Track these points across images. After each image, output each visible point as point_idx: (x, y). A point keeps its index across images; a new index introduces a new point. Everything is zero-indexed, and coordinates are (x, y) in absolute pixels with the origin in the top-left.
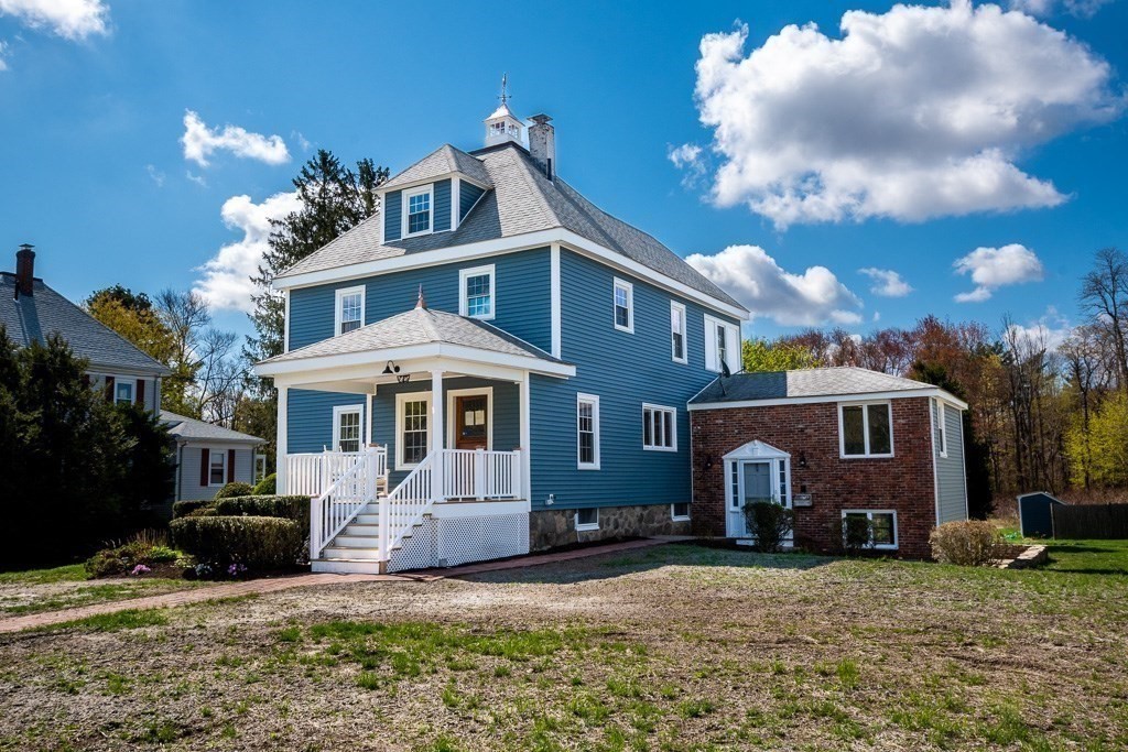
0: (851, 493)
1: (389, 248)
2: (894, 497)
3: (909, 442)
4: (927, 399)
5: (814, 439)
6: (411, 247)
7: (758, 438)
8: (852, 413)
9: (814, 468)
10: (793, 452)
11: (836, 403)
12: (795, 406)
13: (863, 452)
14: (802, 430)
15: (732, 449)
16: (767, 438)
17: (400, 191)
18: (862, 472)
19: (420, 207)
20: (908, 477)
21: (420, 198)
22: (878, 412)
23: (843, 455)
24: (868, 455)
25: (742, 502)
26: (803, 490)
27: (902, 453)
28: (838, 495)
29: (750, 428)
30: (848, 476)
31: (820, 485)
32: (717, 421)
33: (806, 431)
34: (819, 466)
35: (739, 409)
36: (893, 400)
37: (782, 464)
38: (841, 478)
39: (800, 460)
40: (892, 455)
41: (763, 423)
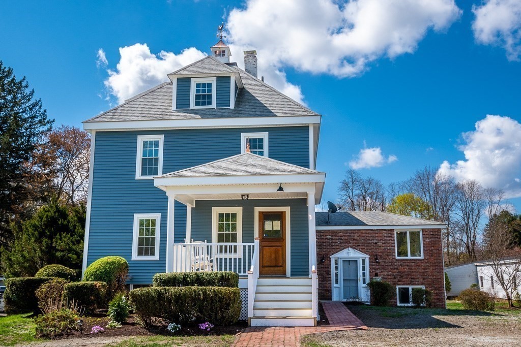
0: (402, 277)
1: (177, 113)
2: (424, 279)
3: (432, 251)
4: (439, 230)
5: (383, 248)
7: (351, 247)
8: (402, 235)
9: (382, 263)
10: (371, 254)
11: (393, 230)
12: (372, 230)
13: (407, 256)
14: (376, 243)
15: (336, 252)
16: (357, 246)
17: (189, 79)
18: (408, 266)
19: (204, 91)
20: (431, 269)
21: (204, 85)
22: (414, 235)
23: (397, 257)
24: (409, 257)
26: (376, 275)
27: (428, 257)
28: (395, 278)
29: (346, 241)
30: (401, 268)
31: (386, 273)
32: (327, 237)
33: (378, 244)
34: (385, 263)
35: (341, 230)
36: (422, 229)
37: (363, 261)
38: (397, 269)
39: (375, 259)
40: (422, 257)
41: (354, 239)
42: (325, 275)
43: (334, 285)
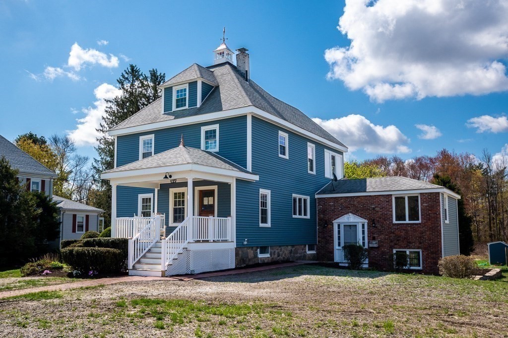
0: (398, 240)
1: (166, 116)
2: (420, 243)
3: (429, 215)
4: (438, 193)
5: (381, 213)
6: (177, 116)
7: (351, 212)
8: (400, 200)
9: (380, 227)
10: (369, 219)
11: (391, 195)
12: (370, 196)
13: (405, 220)
14: (374, 209)
15: (338, 218)
16: (356, 212)
17: (172, 87)
18: (404, 230)
19: (181, 95)
20: (428, 233)
21: (181, 90)
22: (413, 200)
23: (395, 221)
24: (407, 221)
25: (342, 244)
26: (374, 239)
27: (425, 221)
28: (392, 242)
29: (347, 207)
30: (397, 232)
31: (382, 237)
32: (330, 204)
33: (377, 209)
34: (382, 227)
35: (342, 197)
36: (421, 194)
37: (363, 225)
38: (393, 233)
39: (372, 223)
40: (420, 221)
41: (354, 205)
42: (328, 238)
43: (336, 247)
